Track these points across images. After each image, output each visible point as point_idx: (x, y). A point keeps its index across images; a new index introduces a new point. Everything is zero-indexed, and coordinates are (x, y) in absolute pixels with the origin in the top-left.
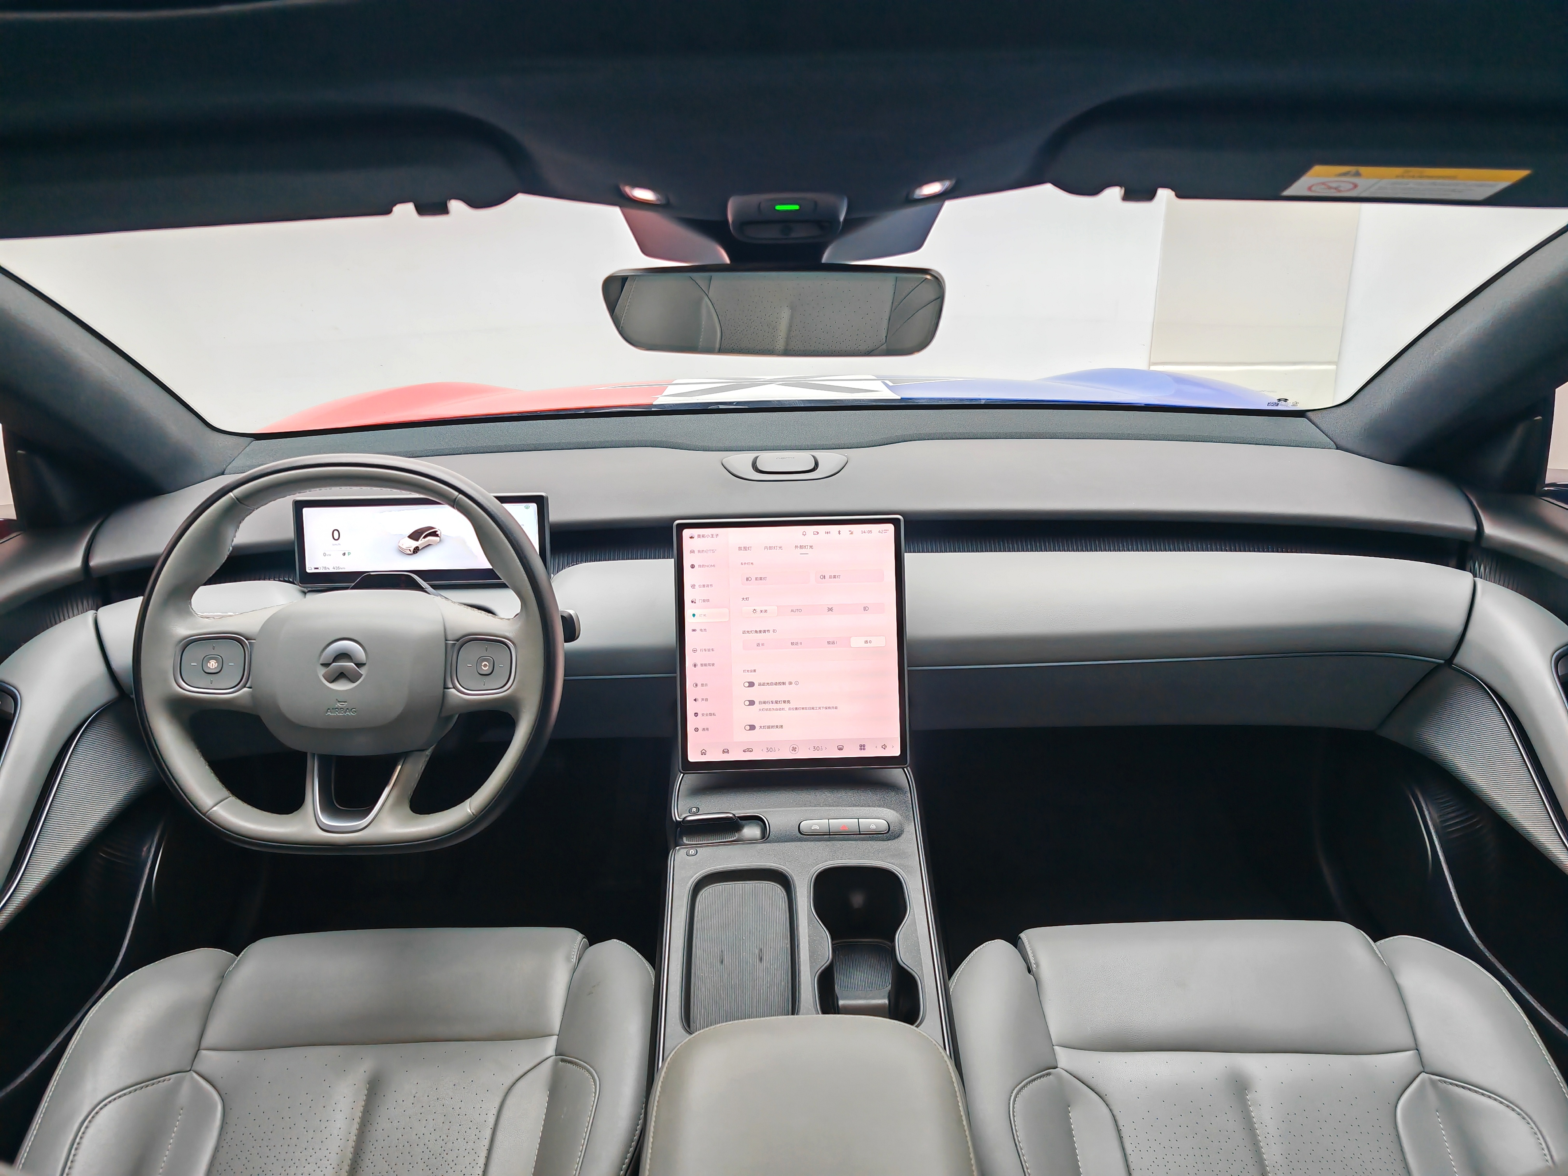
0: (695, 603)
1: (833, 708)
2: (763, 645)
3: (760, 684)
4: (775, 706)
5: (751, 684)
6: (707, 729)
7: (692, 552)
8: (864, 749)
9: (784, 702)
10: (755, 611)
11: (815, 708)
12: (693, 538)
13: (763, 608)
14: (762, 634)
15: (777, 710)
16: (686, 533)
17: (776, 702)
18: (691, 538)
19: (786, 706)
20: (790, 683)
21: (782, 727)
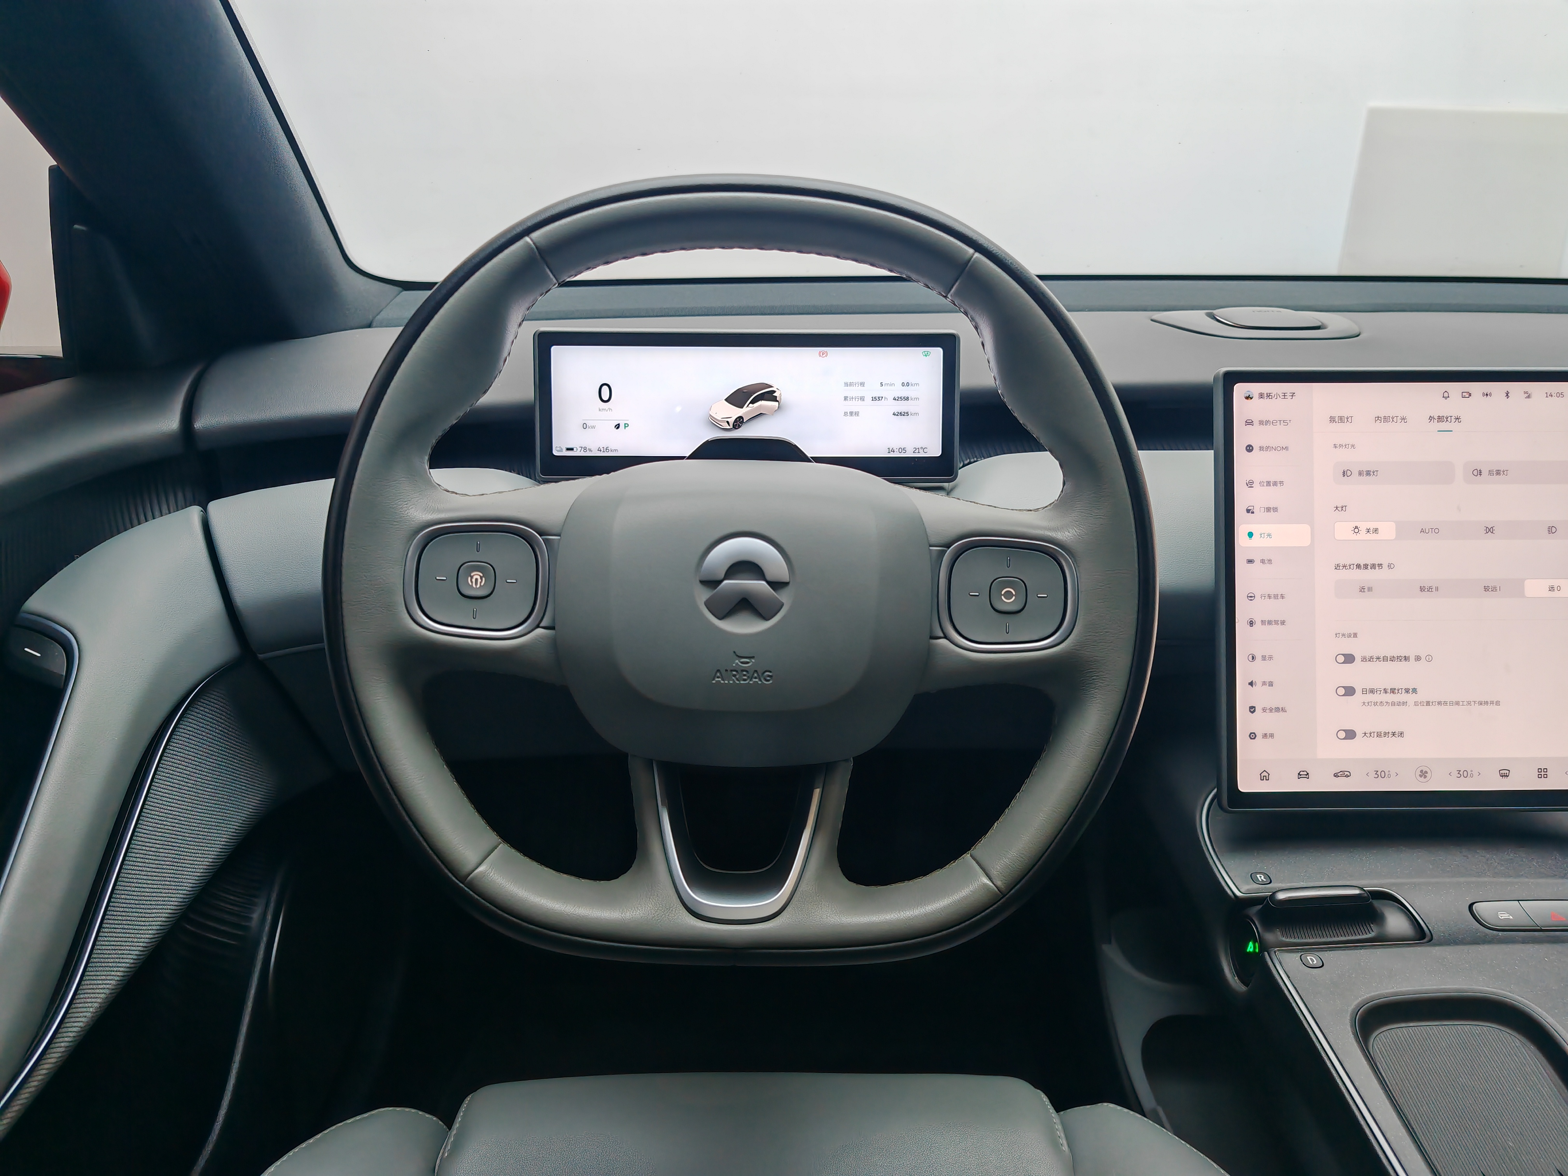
0: (1253, 513)
1: (1492, 703)
2: (1370, 589)
3: (1364, 659)
4: (1390, 697)
5: (1349, 659)
6: (1272, 736)
7: (1249, 423)
8: (1546, 776)
9: (1407, 691)
10: (1356, 530)
11: (1461, 703)
12: (1251, 398)
13: (1372, 526)
14: (1369, 571)
15: (1393, 704)
16: (1240, 389)
17: (1393, 691)
18: (1247, 398)
19: (1410, 698)
20: (1418, 658)
21: (1401, 734)
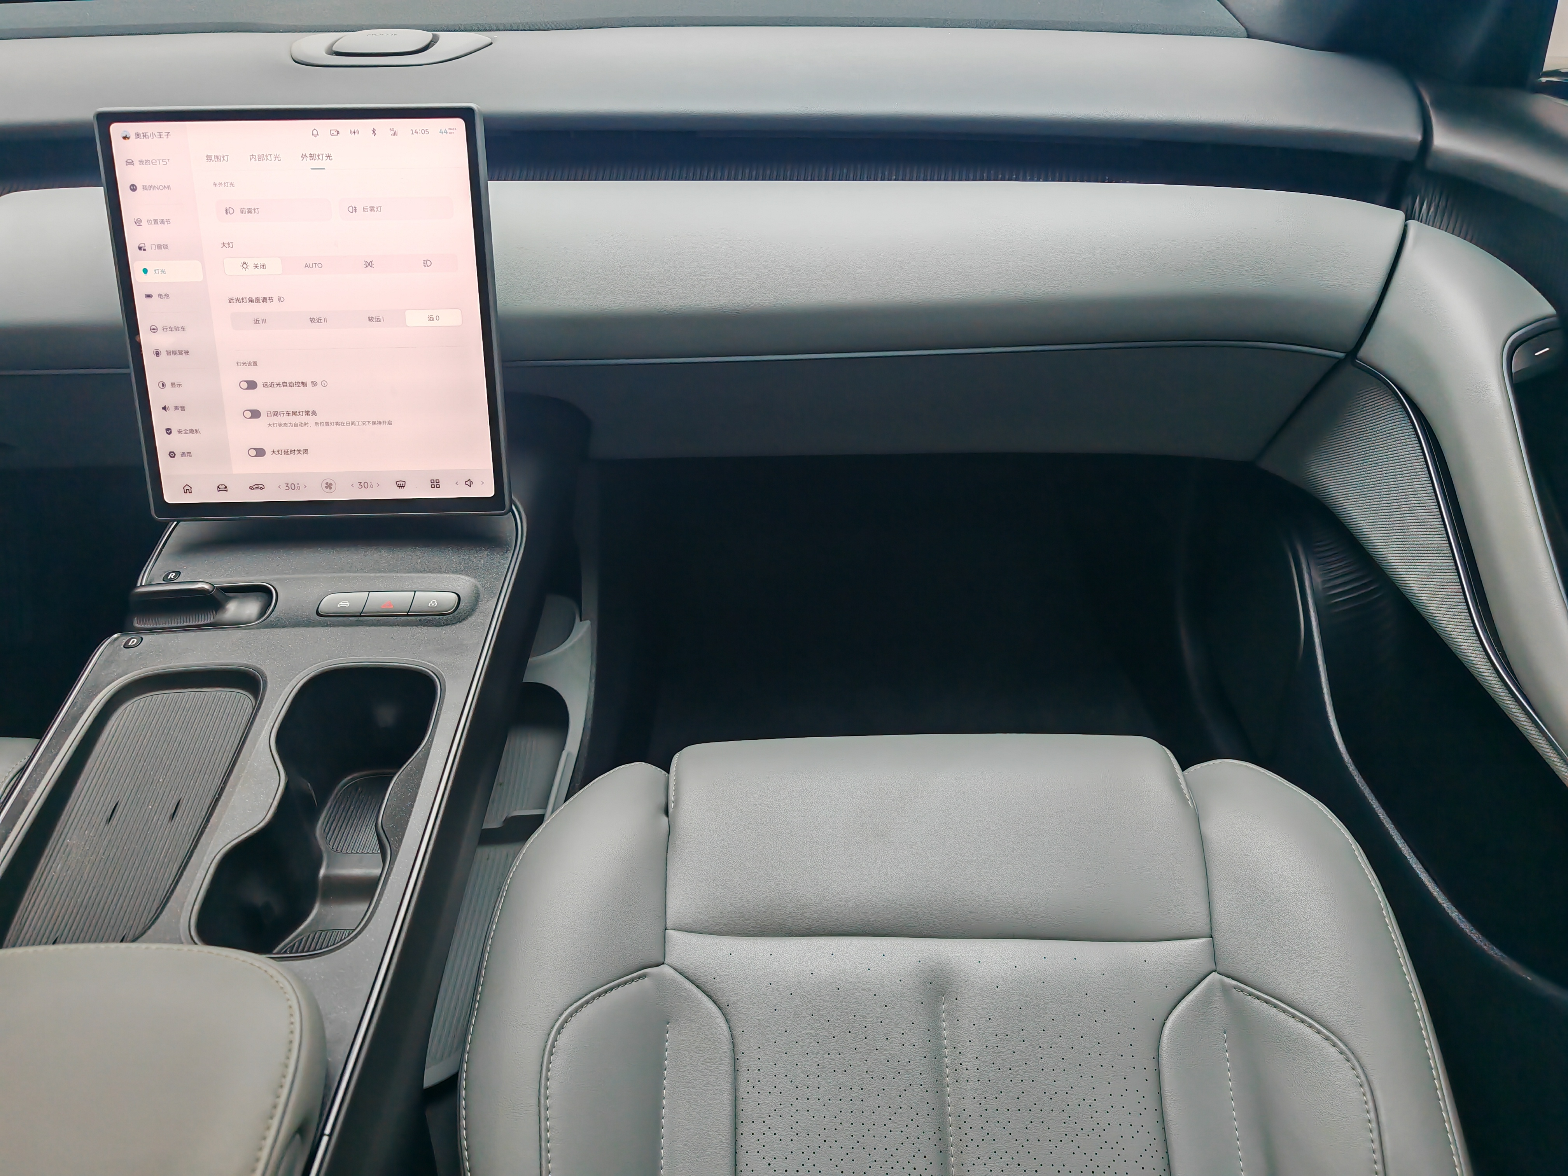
0: (145, 250)
1: (384, 422)
2: (264, 321)
3: (265, 385)
4: (293, 419)
5: (252, 385)
6: (189, 454)
7: (130, 163)
8: (438, 486)
9: (307, 413)
10: (245, 266)
11: (357, 423)
12: (128, 138)
13: (259, 262)
14: (261, 304)
15: (296, 425)
16: (116, 130)
17: (294, 413)
18: (125, 138)
19: (311, 419)
20: (314, 384)
21: (306, 451)
